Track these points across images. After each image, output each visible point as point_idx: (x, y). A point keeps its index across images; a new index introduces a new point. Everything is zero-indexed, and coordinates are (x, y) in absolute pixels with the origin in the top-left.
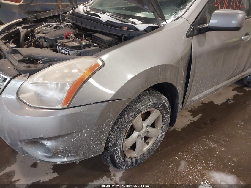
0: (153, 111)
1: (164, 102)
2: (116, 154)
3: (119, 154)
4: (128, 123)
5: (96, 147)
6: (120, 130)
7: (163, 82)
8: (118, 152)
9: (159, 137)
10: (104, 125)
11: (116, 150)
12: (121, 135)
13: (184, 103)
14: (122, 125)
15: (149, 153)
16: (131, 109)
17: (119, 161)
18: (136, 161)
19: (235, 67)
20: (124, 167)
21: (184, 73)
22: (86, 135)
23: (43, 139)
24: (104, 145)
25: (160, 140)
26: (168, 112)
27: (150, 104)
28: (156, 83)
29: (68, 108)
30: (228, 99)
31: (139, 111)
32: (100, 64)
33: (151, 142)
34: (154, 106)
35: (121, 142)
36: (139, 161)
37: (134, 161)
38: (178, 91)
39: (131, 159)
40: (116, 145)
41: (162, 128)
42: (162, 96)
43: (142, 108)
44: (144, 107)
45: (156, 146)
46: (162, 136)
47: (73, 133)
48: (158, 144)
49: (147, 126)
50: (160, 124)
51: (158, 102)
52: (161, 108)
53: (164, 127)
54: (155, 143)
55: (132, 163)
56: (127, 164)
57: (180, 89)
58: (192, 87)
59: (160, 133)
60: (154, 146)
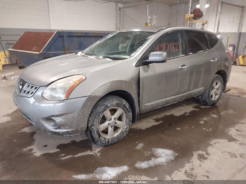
0: (118, 109)
1: (124, 103)
2: (93, 131)
3: (96, 132)
4: (100, 113)
5: (82, 123)
6: (95, 116)
7: (120, 90)
8: (95, 130)
9: (125, 128)
10: (86, 110)
11: (93, 129)
12: (96, 119)
13: (140, 107)
14: (96, 113)
15: (118, 138)
16: (102, 105)
17: (96, 137)
18: (108, 141)
19: (179, 87)
20: (99, 143)
21: (136, 87)
22: (76, 115)
23: (53, 116)
24: (87, 123)
25: (125, 131)
26: (129, 111)
27: (114, 103)
28: (116, 90)
29: (67, 99)
30: (185, 113)
31: (107, 107)
32: (84, 78)
33: (119, 131)
34: (118, 105)
35: (96, 124)
36: (110, 142)
37: (107, 141)
38: (133, 97)
39: (105, 139)
40: (93, 126)
41: (126, 122)
42: (124, 100)
43: (109, 105)
44: (110, 104)
45: (123, 134)
46: (127, 128)
47: (69, 113)
48: (124, 133)
49: (115, 119)
50: (124, 119)
51: (120, 103)
52: (123, 107)
53: (127, 122)
54: (122, 132)
55: (105, 142)
56: (102, 141)
57: (134, 96)
58: (144, 96)
59: (125, 126)
60: (121, 134)
